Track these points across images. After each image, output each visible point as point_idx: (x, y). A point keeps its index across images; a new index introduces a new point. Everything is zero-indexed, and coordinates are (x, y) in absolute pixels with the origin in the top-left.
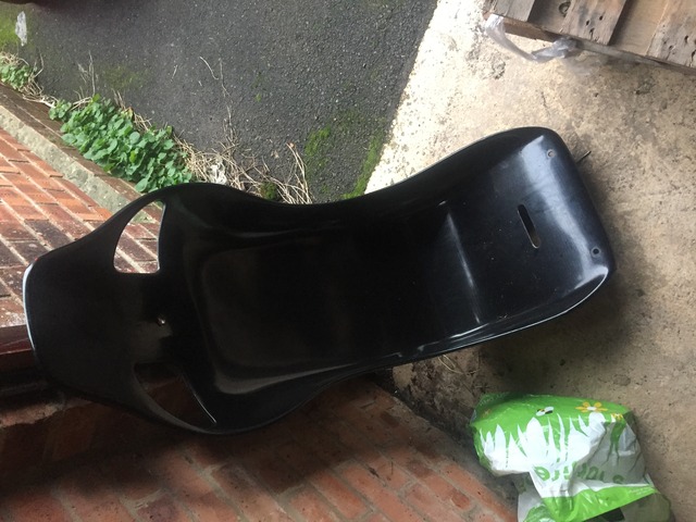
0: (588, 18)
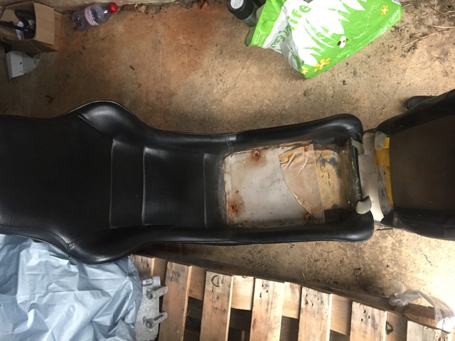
0: (370, 320)
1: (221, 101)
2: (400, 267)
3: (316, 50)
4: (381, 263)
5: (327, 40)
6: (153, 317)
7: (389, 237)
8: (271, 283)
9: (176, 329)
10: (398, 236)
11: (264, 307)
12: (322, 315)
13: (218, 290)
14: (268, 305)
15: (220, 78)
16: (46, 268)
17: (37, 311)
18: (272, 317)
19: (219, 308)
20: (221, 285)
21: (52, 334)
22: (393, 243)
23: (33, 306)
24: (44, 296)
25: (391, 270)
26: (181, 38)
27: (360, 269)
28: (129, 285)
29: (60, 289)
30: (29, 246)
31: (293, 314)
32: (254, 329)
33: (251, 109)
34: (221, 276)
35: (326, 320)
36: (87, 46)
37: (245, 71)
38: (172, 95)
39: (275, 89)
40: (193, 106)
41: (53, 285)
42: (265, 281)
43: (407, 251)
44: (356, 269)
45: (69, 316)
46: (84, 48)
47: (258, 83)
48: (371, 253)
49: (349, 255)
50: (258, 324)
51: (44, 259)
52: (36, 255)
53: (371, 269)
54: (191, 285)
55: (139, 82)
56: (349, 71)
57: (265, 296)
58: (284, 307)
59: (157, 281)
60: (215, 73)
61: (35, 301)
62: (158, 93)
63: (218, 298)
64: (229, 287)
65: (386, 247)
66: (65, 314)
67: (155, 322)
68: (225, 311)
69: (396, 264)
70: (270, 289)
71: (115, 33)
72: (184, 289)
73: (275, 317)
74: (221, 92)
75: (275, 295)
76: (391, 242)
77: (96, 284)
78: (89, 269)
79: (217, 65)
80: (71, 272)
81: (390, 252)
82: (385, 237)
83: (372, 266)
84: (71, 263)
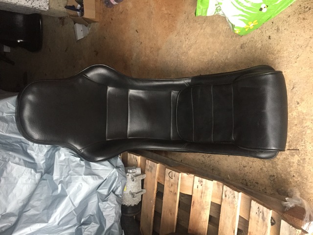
0: (261, 214)
1: (187, 53)
2: (302, 178)
3: (242, 16)
4: (289, 173)
5: (250, 8)
6: (136, 192)
7: (296, 156)
8: (204, 180)
9: (151, 200)
10: (303, 155)
11: (199, 194)
12: (234, 205)
13: (172, 181)
14: (202, 193)
15: (187, 36)
16: (68, 162)
17: (63, 185)
18: (204, 202)
19: (173, 191)
20: (173, 177)
21: (70, 198)
22: (298, 160)
23: (61, 182)
24: (66, 177)
25: (296, 179)
26: (164, 9)
27: (274, 176)
28: (116, 174)
29: (75, 174)
30: (59, 149)
31: (218, 201)
32: (193, 207)
33: (206, 59)
34: (174, 172)
35: (236, 209)
36: (114, 18)
37: (202, 31)
38: (159, 49)
39: (222, 44)
40: (171, 57)
41: (71, 172)
42: (200, 179)
43: (308, 167)
44: (271, 176)
45: (79, 189)
46: (112, 19)
47: (211, 40)
48: (282, 165)
49: (267, 166)
50: (195, 205)
51: (67, 157)
52: (63, 154)
53: (282, 177)
54: (159, 175)
55: (140, 41)
56: (273, 29)
57: (200, 187)
58: (212, 196)
59: (138, 171)
60: (184, 33)
61: (62, 179)
62: (151, 48)
63: (172, 185)
64: (178, 179)
65: (293, 163)
66: (76, 188)
67: (136, 195)
68: (176, 194)
69: (300, 175)
70: (204, 183)
71: (128, 8)
72: (154, 177)
73: (206, 202)
74: (187, 46)
75: (206, 188)
76: (297, 159)
77: (96, 172)
78: (92, 163)
79: (185, 27)
80: (81, 165)
81: (296, 166)
82: (293, 155)
83: (282, 175)
84: (81, 160)
